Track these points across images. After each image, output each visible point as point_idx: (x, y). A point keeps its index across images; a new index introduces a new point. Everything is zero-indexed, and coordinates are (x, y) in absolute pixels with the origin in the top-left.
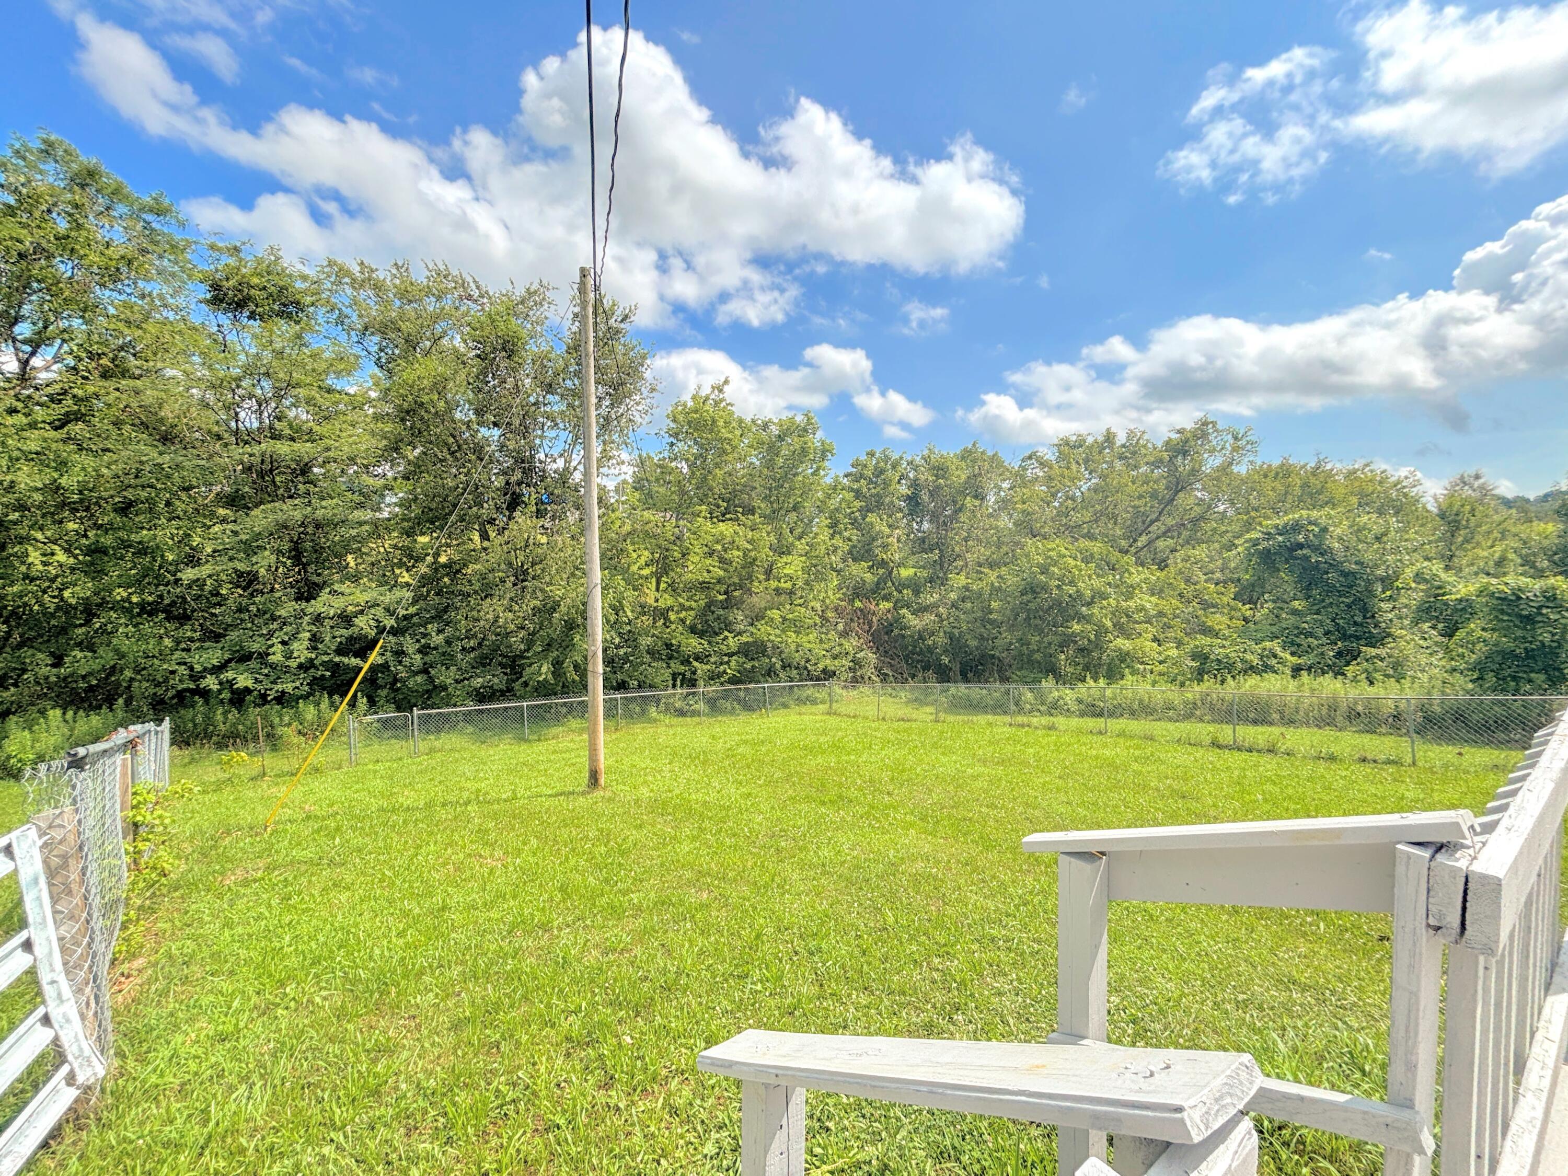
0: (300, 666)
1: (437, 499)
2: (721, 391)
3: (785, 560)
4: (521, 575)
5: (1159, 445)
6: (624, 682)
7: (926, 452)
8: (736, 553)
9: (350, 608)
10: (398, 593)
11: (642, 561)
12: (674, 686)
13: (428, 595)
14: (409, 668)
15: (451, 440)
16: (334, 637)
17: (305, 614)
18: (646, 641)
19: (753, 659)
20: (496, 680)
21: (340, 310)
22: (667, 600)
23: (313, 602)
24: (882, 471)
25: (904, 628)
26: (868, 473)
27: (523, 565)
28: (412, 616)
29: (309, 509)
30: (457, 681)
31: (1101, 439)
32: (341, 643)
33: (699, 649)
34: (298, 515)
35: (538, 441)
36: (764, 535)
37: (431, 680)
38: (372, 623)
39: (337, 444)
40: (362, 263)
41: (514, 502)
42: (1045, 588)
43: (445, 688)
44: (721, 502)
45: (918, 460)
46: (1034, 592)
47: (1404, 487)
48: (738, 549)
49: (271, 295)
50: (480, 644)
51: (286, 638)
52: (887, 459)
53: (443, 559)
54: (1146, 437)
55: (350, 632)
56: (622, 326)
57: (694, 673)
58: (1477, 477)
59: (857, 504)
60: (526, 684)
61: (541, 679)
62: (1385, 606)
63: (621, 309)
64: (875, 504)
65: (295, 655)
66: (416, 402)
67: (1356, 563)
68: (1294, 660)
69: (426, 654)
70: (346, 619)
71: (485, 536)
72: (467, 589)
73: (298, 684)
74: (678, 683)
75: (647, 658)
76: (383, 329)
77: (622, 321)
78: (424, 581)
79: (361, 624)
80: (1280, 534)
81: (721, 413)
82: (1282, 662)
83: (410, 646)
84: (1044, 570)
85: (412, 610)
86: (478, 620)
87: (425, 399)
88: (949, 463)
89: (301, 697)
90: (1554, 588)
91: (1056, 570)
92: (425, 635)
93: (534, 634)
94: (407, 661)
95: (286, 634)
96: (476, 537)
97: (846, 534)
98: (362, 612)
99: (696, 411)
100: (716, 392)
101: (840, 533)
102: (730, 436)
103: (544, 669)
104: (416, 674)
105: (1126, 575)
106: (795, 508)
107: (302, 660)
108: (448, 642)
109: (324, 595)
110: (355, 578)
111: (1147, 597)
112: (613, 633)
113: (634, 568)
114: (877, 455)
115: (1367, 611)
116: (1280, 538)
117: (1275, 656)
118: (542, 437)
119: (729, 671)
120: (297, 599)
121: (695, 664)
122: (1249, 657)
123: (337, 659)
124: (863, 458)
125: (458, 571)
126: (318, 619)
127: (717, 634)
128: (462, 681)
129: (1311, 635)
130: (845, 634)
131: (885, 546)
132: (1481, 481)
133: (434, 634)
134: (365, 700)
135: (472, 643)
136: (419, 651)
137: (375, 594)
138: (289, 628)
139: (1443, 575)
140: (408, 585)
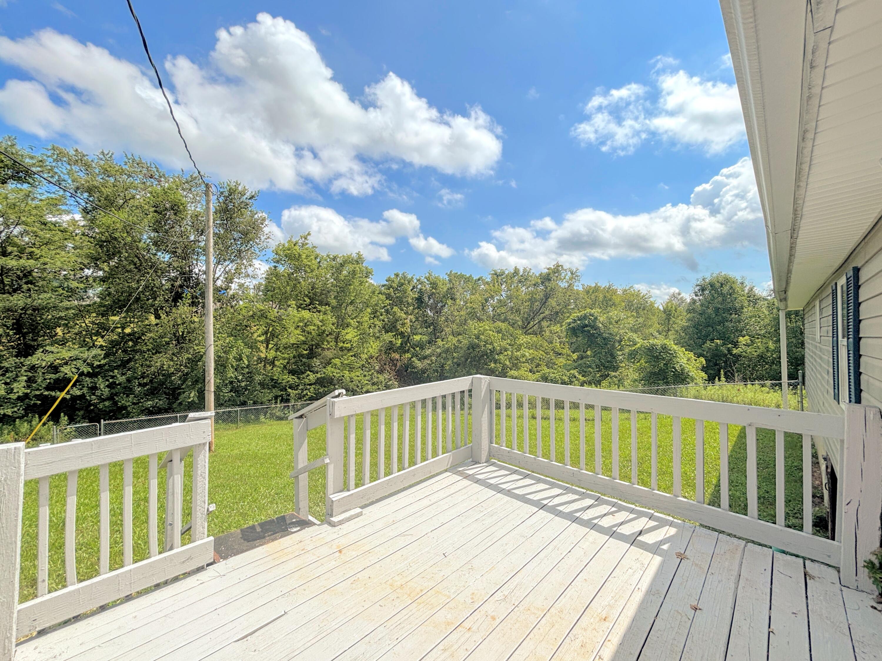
0: (19, 398)
1: (125, 295)
2: (306, 239)
3: (346, 331)
4: (180, 340)
5: (537, 275)
6: (245, 402)
7: (427, 275)
8: (312, 327)
9: (57, 361)
10: (95, 352)
11: (259, 332)
12: (276, 402)
13: (116, 352)
14: (100, 398)
15: (136, 260)
16: (45, 379)
17: (24, 366)
18: (258, 378)
19: (325, 387)
20: (161, 402)
21: (59, 176)
22: (272, 354)
23: (30, 358)
24: (402, 284)
25: (414, 368)
26: (395, 285)
27: (183, 334)
28: (104, 365)
29: (30, 300)
30: (134, 404)
31: (513, 271)
32: (50, 383)
33: (292, 382)
34: (21, 304)
35: (195, 262)
36: (329, 317)
37: (115, 403)
38: (74, 370)
39: (52, 261)
40: (77, 150)
41: (177, 297)
42: (478, 346)
43: (125, 408)
44: (306, 299)
45: (423, 279)
46: (473, 348)
47: (646, 298)
48: (315, 325)
49: (7, 165)
50: (151, 381)
51: (8, 381)
52: (405, 278)
53: (128, 331)
54: (532, 271)
55: (57, 376)
56: (250, 201)
57: (289, 395)
58: (679, 294)
59: (388, 302)
60: (181, 404)
61: (190, 400)
62: (619, 353)
63: (250, 192)
64: (399, 302)
65: (15, 391)
66: (111, 236)
67: (608, 334)
68: (582, 379)
69: (114, 388)
70: (54, 368)
71: (158, 317)
72: (145, 348)
73: (16, 409)
74: (279, 401)
75: (258, 387)
76: (90, 191)
77: (250, 199)
78: (114, 344)
79: (66, 371)
80: (579, 320)
81: (305, 251)
82: (578, 380)
83: (101, 383)
84: (478, 338)
85: (103, 362)
86: (149, 366)
87: (117, 235)
88: (438, 281)
89: (18, 418)
90: (665, 345)
91: (483, 337)
92: (113, 377)
93: (187, 374)
94: (98, 393)
95: (8, 378)
96: (152, 318)
97: (381, 317)
98: (66, 364)
99: (289, 250)
100: (303, 239)
101: (378, 317)
102: (309, 263)
103: (192, 395)
104: (104, 400)
105: (517, 339)
106: (352, 303)
107: (20, 394)
108: (129, 380)
109: (39, 353)
110: (63, 343)
111: (527, 350)
112: (236, 373)
113: (255, 335)
114: (400, 276)
115: (613, 356)
116: (579, 322)
117: (575, 377)
118: (197, 260)
119: (309, 394)
120: (16, 356)
121: (289, 390)
122: (564, 377)
123: (46, 393)
124: (393, 276)
125: (140, 338)
126: (33, 368)
127: (303, 373)
128: (138, 403)
129: (590, 367)
130: (381, 371)
131: (403, 324)
132: (681, 296)
133: (118, 376)
134: (66, 418)
135: (145, 381)
136: (108, 386)
137: (77, 352)
138: (10, 374)
139: (637, 339)
140: (101, 346)
